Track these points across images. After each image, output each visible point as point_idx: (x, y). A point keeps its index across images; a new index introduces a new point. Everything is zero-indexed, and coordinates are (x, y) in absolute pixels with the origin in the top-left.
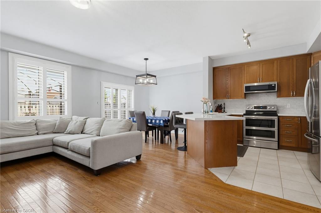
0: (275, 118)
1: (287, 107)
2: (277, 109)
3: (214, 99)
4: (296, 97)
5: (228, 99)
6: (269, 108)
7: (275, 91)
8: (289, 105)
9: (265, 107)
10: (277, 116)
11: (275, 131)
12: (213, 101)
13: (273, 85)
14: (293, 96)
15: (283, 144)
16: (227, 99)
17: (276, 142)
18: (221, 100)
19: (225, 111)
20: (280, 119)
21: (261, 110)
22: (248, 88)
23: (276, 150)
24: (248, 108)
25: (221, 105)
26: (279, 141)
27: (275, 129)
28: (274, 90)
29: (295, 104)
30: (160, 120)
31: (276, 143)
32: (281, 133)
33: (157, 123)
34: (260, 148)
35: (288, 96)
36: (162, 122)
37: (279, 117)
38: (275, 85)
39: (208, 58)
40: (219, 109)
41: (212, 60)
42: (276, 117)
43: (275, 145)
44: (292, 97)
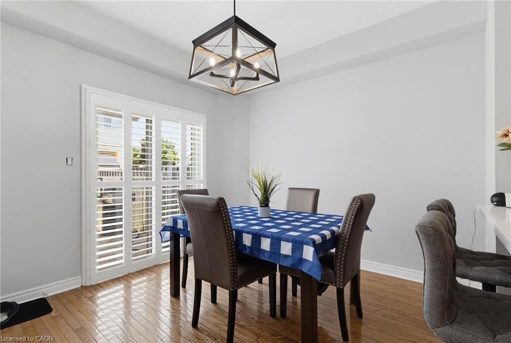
30: (298, 245)
33: (286, 256)
36: (309, 253)
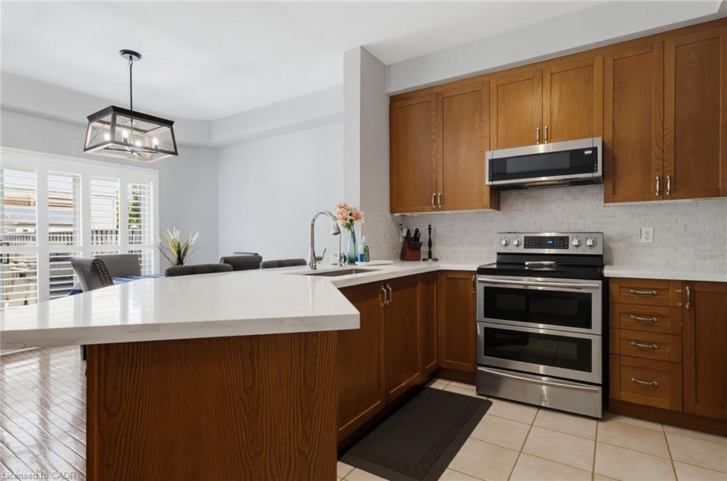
0: (592, 287)
1: (643, 240)
2: (606, 248)
3: (392, 211)
4: (674, 198)
5: (437, 209)
6: (575, 242)
7: (595, 175)
8: (647, 233)
9: (562, 242)
10: (600, 276)
11: (590, 341)
12: (390, 219)
13: (586, 152)
14: (662, 195)
15: (625, 396)
16: (433, 210)
17: (596, 388)
18: (416, 214)
19: (433, 257)
20: (614, 288)
21: (547, 251)
22: (498, 169)
23: (595, 422)
24: (504, 243)
25: (417, 231)
26: (606, 385)
27: (593, 334)
28: (592, 171)
29: (671, 229)
31: (597, 391)
32: (615, 348)
34: (534, 411)
35: (645, 196)
37: (607, 282)
38: (595, 150)
39: (359, 51)
40: (411, 247)
41: (386, 66)
42: (598, 283)
43: (593, 402)
44: (657, 199)
